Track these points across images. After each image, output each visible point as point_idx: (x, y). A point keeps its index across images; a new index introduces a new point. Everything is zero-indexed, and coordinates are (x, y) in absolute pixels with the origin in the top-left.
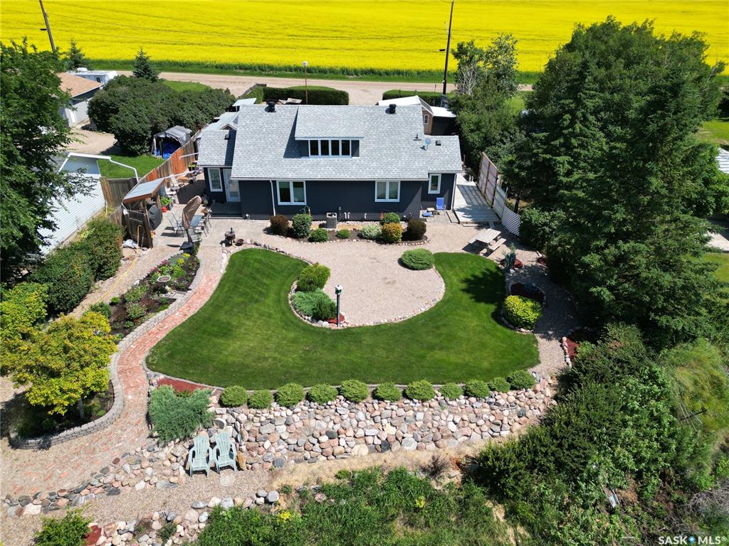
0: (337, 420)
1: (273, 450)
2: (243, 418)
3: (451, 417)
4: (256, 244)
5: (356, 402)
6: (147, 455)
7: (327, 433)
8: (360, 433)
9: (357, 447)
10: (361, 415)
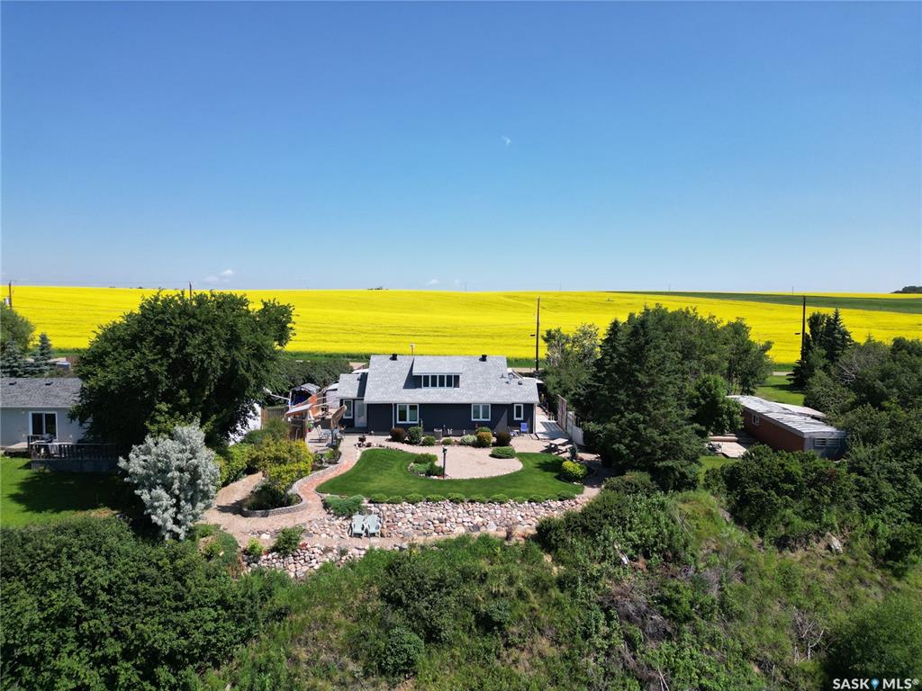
0: (445, 512)
1: (403, 527)
2: (384, 508)
3: (519, 513)
4: (380, 446)
5: (457, 503)
6: (327, 521)
7: (438, 519)
8: (460, 520)
9: (457, 529)
10: (460, 510)
